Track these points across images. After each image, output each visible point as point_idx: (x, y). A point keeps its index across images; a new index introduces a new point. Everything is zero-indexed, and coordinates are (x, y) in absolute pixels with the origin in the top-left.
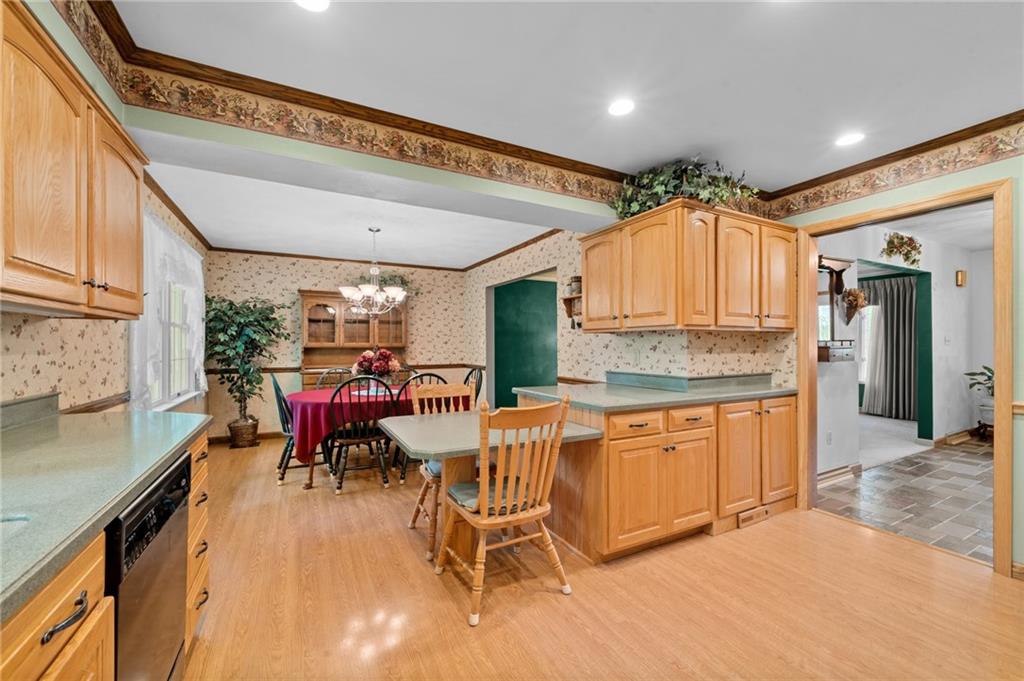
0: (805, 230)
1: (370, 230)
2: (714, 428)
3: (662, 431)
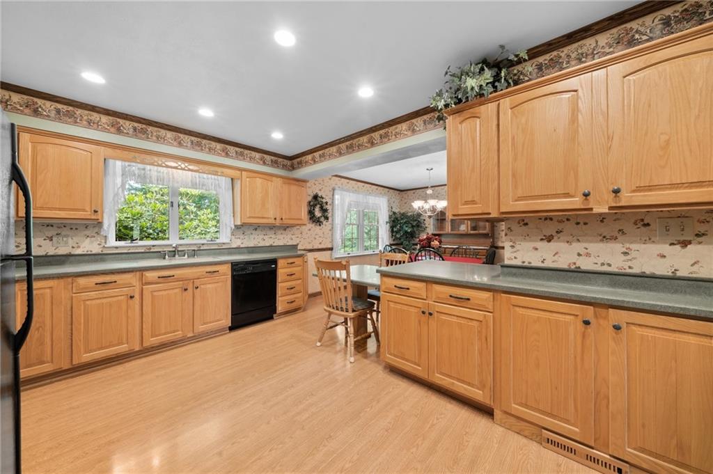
1: (428, 169)
2: (491, 314)
3: (425, 298)
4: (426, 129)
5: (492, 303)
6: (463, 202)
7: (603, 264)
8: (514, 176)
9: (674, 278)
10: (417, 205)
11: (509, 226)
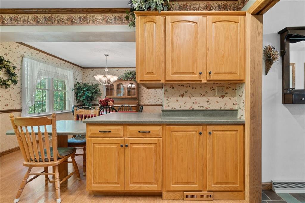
0: (248, 12)
1: (105, 55)
2: (161, 138)
3: (122, 136)
4: (116, 23)
5: (162, 132)
6: (146, 72)
7: (201, 107)
8: (172, 60)
9: (221, 111)
10: (98, 77)
11: (166, 89)
